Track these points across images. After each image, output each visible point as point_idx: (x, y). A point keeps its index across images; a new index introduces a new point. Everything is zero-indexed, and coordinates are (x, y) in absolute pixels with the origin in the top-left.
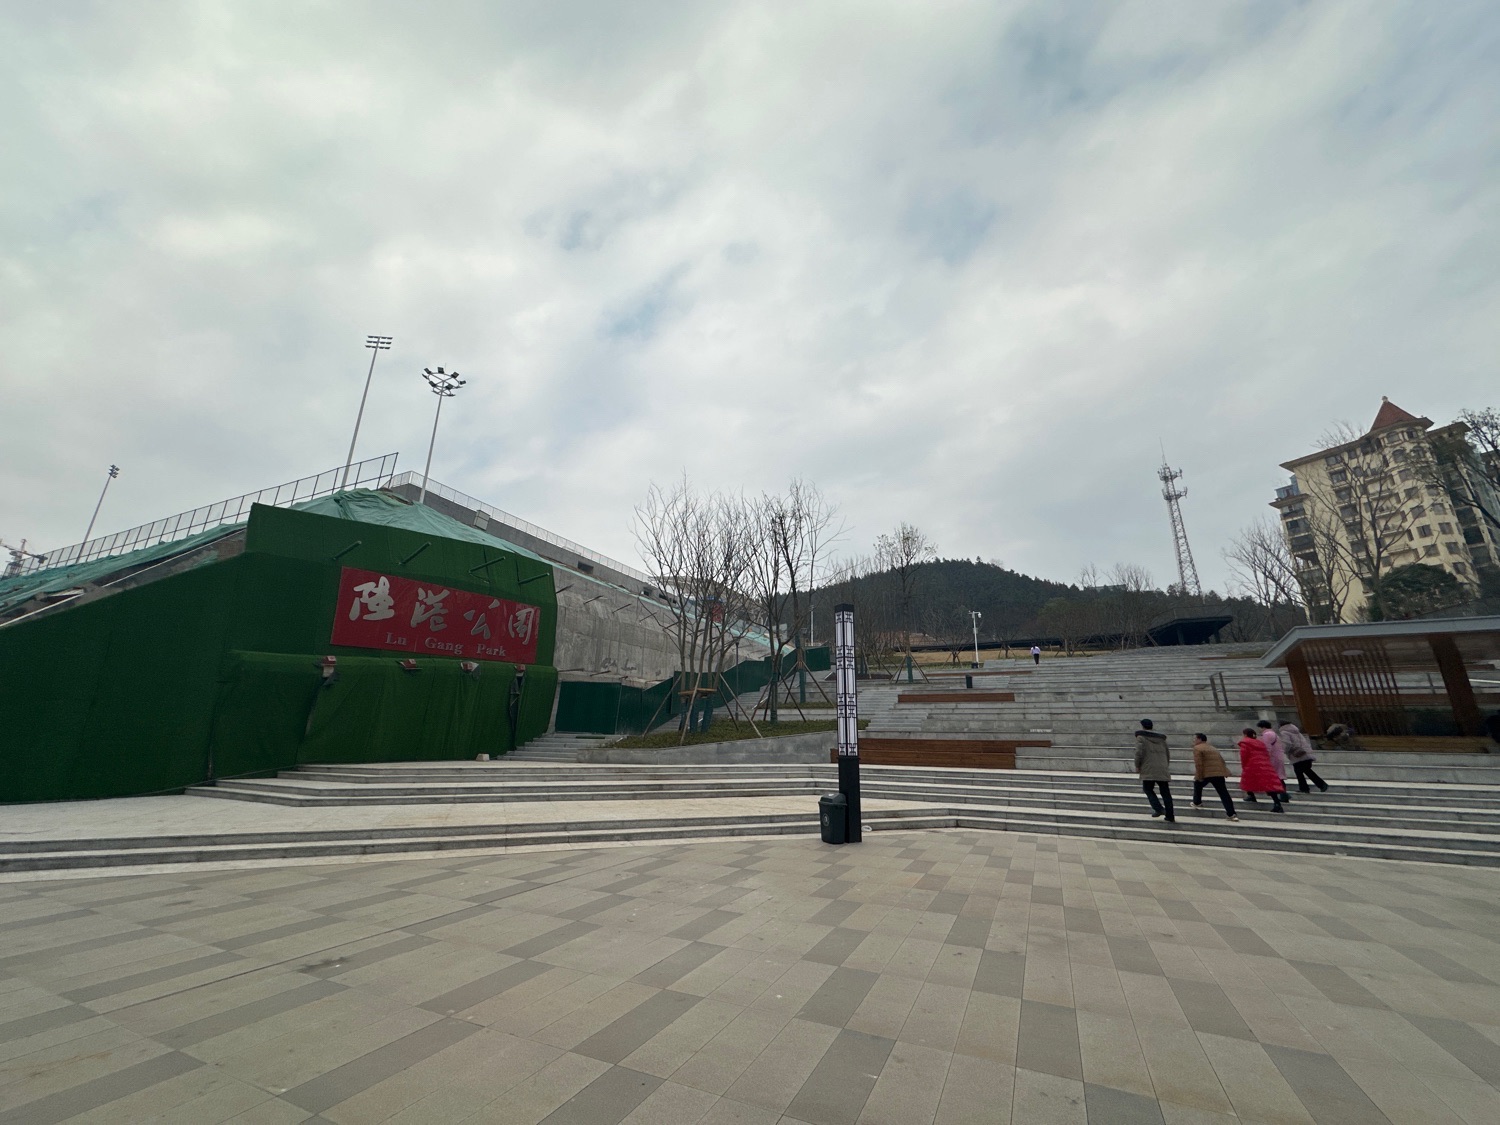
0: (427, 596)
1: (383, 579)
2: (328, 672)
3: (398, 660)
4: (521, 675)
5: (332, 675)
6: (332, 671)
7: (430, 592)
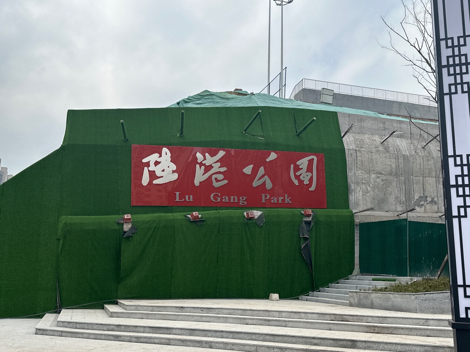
0: (205, 159)
1: (165, 150)
2: (127, 227)
3: (185, 214)
4: (310, 219)
5: (131, 229)
6: (130, 226)
7: (207, 154)
